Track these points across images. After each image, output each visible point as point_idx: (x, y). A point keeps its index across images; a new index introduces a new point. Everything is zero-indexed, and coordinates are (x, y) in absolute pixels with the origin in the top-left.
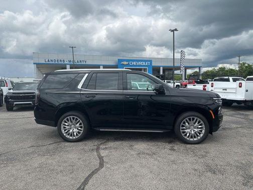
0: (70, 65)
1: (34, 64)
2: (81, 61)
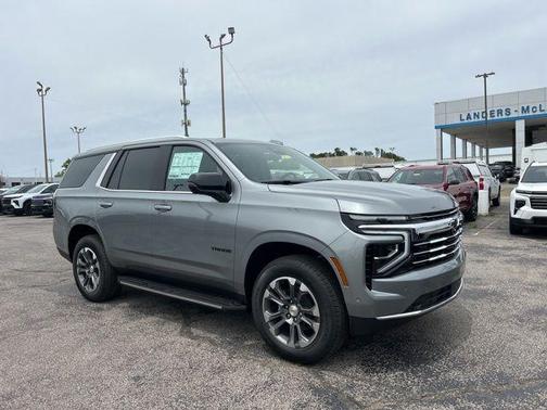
0: (526, 119)
1: (436, 128)
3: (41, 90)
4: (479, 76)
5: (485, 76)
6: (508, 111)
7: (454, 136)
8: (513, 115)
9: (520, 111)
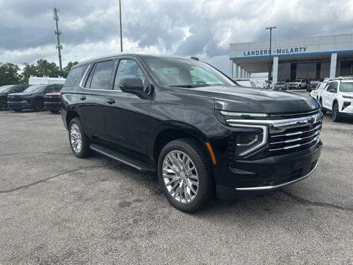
0: (279, 56)
1: (230, 59)
2: (296, 49)
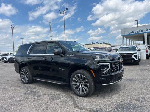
3: (12, 27)
4: (136, 21)
5: (137, 21)
6: (142, 31)
7: (127, 38)
8: (143, 32)
9: (145, 31)
